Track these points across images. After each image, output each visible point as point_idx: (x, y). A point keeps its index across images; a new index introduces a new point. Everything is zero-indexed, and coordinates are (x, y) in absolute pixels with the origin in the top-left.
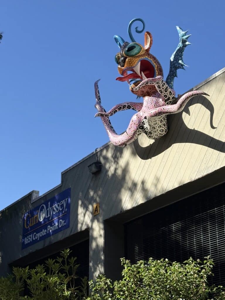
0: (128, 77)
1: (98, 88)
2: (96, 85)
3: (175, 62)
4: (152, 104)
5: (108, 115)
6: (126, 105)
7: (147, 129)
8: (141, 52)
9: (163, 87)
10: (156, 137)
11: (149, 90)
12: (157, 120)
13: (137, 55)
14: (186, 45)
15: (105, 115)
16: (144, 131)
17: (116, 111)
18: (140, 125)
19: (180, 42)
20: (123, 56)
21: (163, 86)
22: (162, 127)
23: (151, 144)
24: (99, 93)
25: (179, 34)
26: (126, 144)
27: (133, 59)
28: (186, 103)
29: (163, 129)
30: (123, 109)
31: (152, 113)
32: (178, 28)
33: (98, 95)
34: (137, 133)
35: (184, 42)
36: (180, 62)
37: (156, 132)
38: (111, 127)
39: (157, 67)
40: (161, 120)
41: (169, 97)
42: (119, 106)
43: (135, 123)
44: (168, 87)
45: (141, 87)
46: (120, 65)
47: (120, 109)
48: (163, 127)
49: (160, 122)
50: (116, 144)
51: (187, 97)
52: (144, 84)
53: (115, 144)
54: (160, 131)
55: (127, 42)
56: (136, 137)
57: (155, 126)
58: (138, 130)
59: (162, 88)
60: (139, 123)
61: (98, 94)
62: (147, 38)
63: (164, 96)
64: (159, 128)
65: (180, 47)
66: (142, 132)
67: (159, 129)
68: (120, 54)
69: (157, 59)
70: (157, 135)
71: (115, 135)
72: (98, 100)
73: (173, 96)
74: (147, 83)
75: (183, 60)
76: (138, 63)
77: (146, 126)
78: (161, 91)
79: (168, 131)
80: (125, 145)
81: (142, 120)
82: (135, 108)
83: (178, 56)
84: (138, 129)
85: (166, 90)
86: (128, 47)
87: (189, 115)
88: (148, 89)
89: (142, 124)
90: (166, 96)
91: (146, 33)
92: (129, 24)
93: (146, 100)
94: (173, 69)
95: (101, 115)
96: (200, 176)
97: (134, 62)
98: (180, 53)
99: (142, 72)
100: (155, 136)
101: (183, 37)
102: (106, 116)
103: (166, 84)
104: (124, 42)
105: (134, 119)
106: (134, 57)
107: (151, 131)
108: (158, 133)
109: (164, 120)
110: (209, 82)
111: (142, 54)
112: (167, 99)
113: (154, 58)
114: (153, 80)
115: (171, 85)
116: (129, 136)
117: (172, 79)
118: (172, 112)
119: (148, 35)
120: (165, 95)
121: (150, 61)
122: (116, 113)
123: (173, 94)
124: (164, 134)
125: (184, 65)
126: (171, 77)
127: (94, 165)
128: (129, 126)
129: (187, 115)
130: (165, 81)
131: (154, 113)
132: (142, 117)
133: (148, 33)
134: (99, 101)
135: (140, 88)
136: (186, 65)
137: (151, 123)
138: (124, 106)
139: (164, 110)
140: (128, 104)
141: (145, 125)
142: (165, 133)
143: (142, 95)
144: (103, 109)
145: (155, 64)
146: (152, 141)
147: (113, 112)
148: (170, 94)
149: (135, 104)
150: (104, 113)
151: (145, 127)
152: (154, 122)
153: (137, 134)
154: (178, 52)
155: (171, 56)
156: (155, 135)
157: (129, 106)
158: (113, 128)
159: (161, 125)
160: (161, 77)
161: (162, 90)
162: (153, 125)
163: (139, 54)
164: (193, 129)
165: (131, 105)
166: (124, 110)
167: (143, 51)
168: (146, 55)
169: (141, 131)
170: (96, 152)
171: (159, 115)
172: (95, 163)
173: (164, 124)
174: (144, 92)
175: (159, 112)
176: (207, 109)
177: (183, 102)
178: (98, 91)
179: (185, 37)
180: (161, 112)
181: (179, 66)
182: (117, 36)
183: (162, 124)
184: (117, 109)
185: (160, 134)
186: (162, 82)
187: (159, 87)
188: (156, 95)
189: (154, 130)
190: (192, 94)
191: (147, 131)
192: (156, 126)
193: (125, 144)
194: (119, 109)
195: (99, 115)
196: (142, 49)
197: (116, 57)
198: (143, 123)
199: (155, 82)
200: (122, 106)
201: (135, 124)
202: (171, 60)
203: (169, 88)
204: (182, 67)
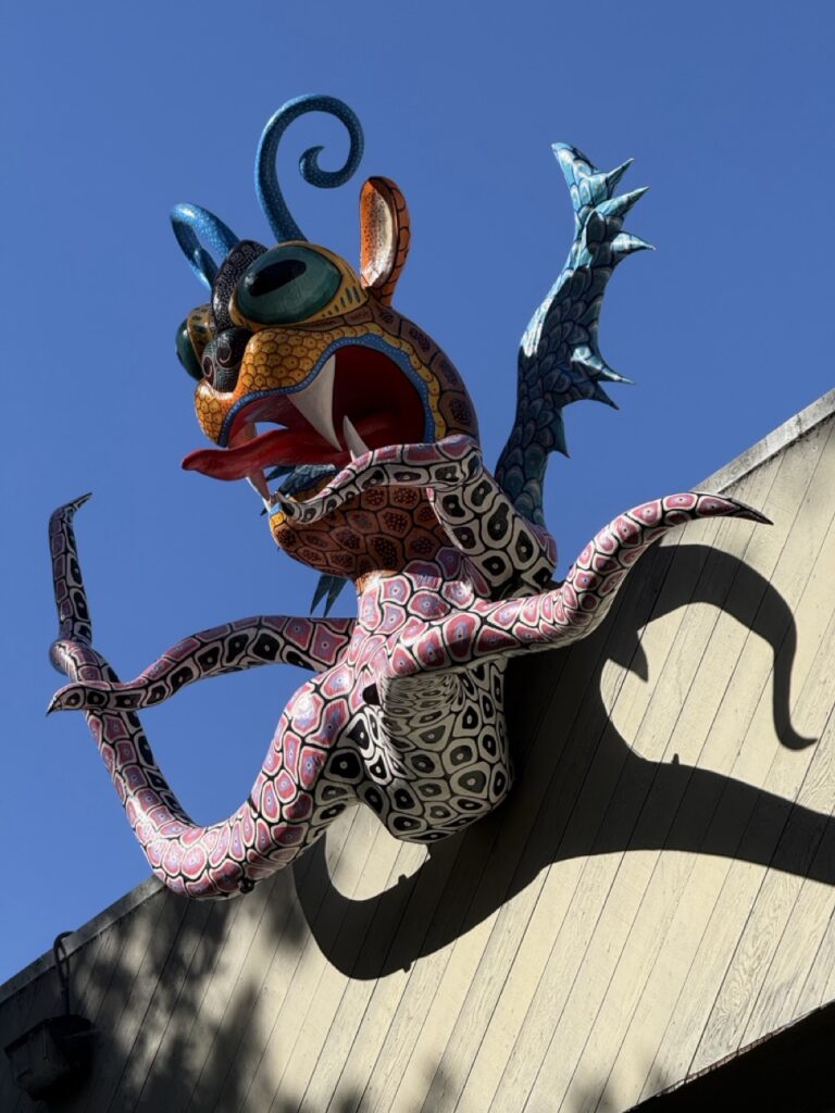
0: (257, 451)
1: (72, 544)
2: (61, 531)
3: (550, 359)
4: (408, 615)
5: (134, 699)
6: (251, 633)
7: (383, 775)
8: (337, 301)
9: (478, 510)
10: (438, 824)
11: (391, 534)
12: (445, 712)
13: (318, 317)
14: (613, 253)
15: (112, 696)
16: (362, 790)
17: (186, 673)
18: (334, 748)
19: (579, 239)
20: (223, 324)
21: (477, 499)
22: (475, 758)
23: (408, 875)
24: (78, 578)
25: (574, 191)
26: (246, 881)
27: (293, 341)
28: (625, 573)
29: (483, 767)
30: (230, 659)
31: (410, 649)
32: (564, 156)
33: (69, 588)
34: (320, 801)
35: (600, 234)
36: (581, 355)
37: (437, 790)
38: (154, 778)
39: (442, 392)
40: (470, 711)
41: (518, 573)
42: (203, 645)
43: (308, 740)
44: (512, 511)
45: (339, 502)
46: (211, 381)
47: (208, 661)
48: (480, 759)
49: (465, 725)
50: (186, 880)
51: (626, 534)
52: (359, 483)
53: (175, 883)
54: (462, 782)
55: (250, 243)
56: (311, 827)
57: (431, 750)
58: (323, 784)
59: (469, 515)
60: (329, 739)
61: (71, 582)
62: (374, 220)
63: (487, 564)
64: (455, 762)
65: (580, 269)
66: (350, 795)
67: (457, 772)
68: (205, 316)
69: (435, 345)
70: (447, 814)
71: (181, 829)
72: (75, 620)
73: (542, 563)
74: (378, 476)
75: (601, 343)
76: (321, 363)
77: (377, 751)
78: (468, 531)
79: (516, 785)
80: (240, 884)
81: (352, 717)
82: (307, 653)
83: (568, 325)
84: (321, 776)
85: (497, 527)
86: (255, 266)
87: (644, 676)
88: (384, 528)
89: (350, 742)
90: (494, 565)
91: (369, 188)
92: (265, 131)
93: (372, 594)
94: (538, 403)
95: (90, 699)
96: (719, 1053)
97: (299, 359)
98: (581, 306)
99: (347, 421)
100: (432, 821)
101: (593, 204)
102: (121, 701)
103: (495, 490)
104: (230, 247)
105: (301, 712)
106: (298, 328)
107: (408, 781)
108: (453, 794)
109: (489, 714)
110: (760, 465)
111: (342, 311)
112: (505, 584)
113: (422, 342)
114: (413, 454)
115: (524, 499)
116: (270, 825)
117: (532, 463)
118: (540, 640)
119: (382, 202)
120: (490, 554)
121: (393, 358)
122: (185, 690)
123: (542, 554)
124: (485, 806)
125: (606, 373)
126: (524, 450)
127: (45, 1036)
128: (269, 759)
129: (632, 677)
130: (493, 474)
131: (421, 645)
132: (346, 697)
133: (384, 187)
134: (78, 626)
135: (333, 503)
136: (616, 377)
137: (406, 729)
138: (236, 639)
139: (485, 627)
140: (259, 626)
141: (366, 747)
142: (493, 798)
143: (348, 562)
144: (100, 668)
145: (424, 372)
146: (411, 857)
147: (164, 678)
148: (524, 549)
149: (308, 627)
150: (106, 686)
151: (369, 764)
152: (423, 720)
153: (319, 811)
154: (568, 301)
155: (523, 328)
156: (433, 815)
157: (266, 639)
158: (164, 785)
159: (470, 743)
160: (462, 441)
161: (474, 526)
162: (423, 745)
163: (325, 312)
164: (668, 760)
165: (281, 634)
166: (236, 669)
167: (347, 291)
168: (373, 321)
169: (344, 792)
170: (61, 956)
171: (455, 664)
172: (54, 1025)
173: (487, 738)
174: (362, 544)
175: (458, 639)
176: (753, 635)
177: (606, 568)
178: (74, 564)
179: (604, 209)
180: (467, 641)
181: (573, 385)
182: (187, 213)
183: (475, 738)
184: (189, 663)
185: (462, 803)
186: (471, 472)
187: (452, 506)
188: (433, 560)
189: (427, 778)
190: (659, 516)
191: (384, 787)
192: (440, 753)
193: (237, 879)
194: (203, 659)
195: (76, 697)
196: (346, 283)
197: (185, 333)
198: (354, 735)
199: (427, 468)
200: (222, 640)
201: (304, 744)
202: (522, 349)
203: (514, 517)
204: (592, 390)
